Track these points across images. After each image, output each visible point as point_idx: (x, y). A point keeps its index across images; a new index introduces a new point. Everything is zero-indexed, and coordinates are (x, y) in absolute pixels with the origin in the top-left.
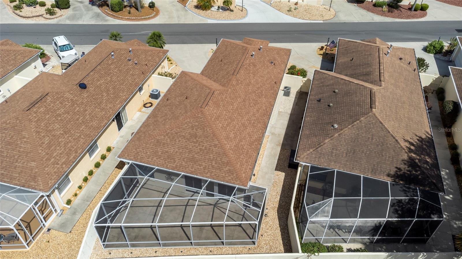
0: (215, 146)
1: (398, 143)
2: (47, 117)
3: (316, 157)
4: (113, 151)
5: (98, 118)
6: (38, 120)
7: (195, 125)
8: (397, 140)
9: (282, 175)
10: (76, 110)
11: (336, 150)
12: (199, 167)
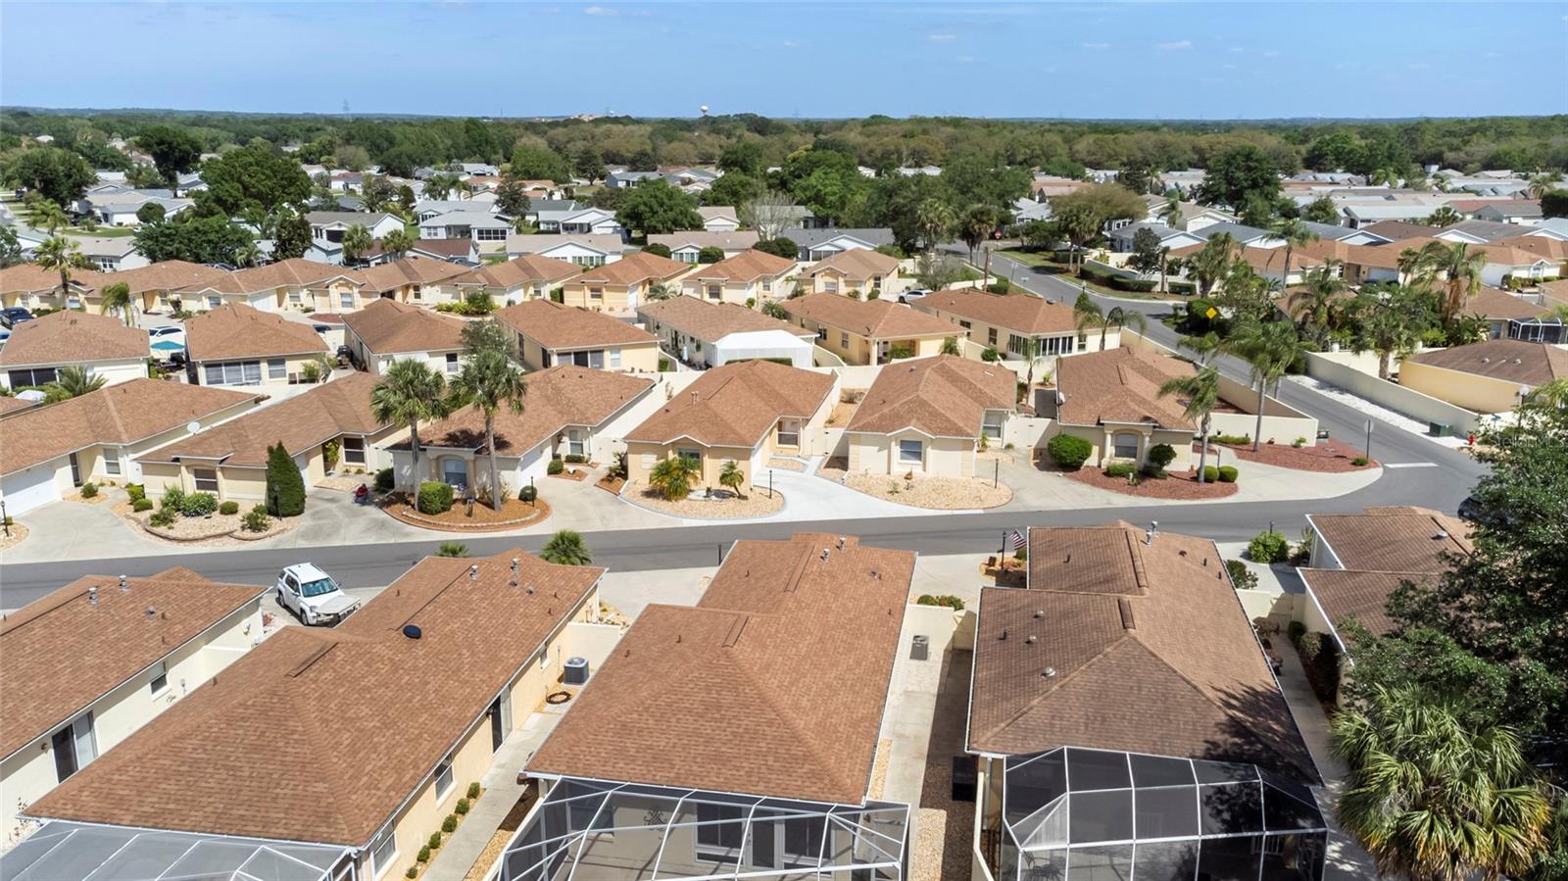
0: (770, 723)
1: (1199, 691)
2: (341, 691)
3: (1015, 739)
4: (483, 796)
5: (457, 702)
6: (323, 696)
7: (714, 684)
8: (1195, 687)
9: (940, 817)
10: (403, 682)
11: (1061, 719)
12: (734, 772)
